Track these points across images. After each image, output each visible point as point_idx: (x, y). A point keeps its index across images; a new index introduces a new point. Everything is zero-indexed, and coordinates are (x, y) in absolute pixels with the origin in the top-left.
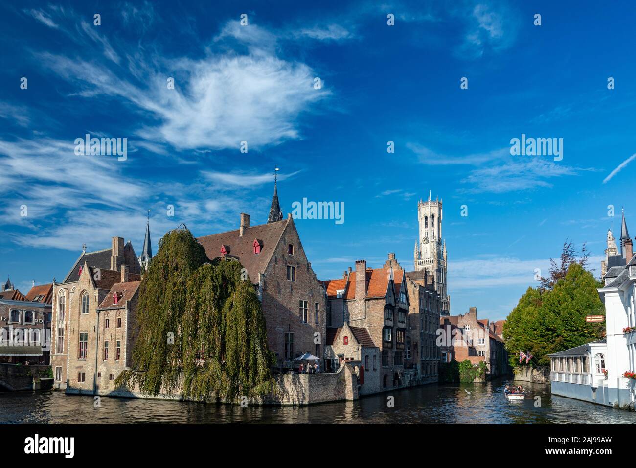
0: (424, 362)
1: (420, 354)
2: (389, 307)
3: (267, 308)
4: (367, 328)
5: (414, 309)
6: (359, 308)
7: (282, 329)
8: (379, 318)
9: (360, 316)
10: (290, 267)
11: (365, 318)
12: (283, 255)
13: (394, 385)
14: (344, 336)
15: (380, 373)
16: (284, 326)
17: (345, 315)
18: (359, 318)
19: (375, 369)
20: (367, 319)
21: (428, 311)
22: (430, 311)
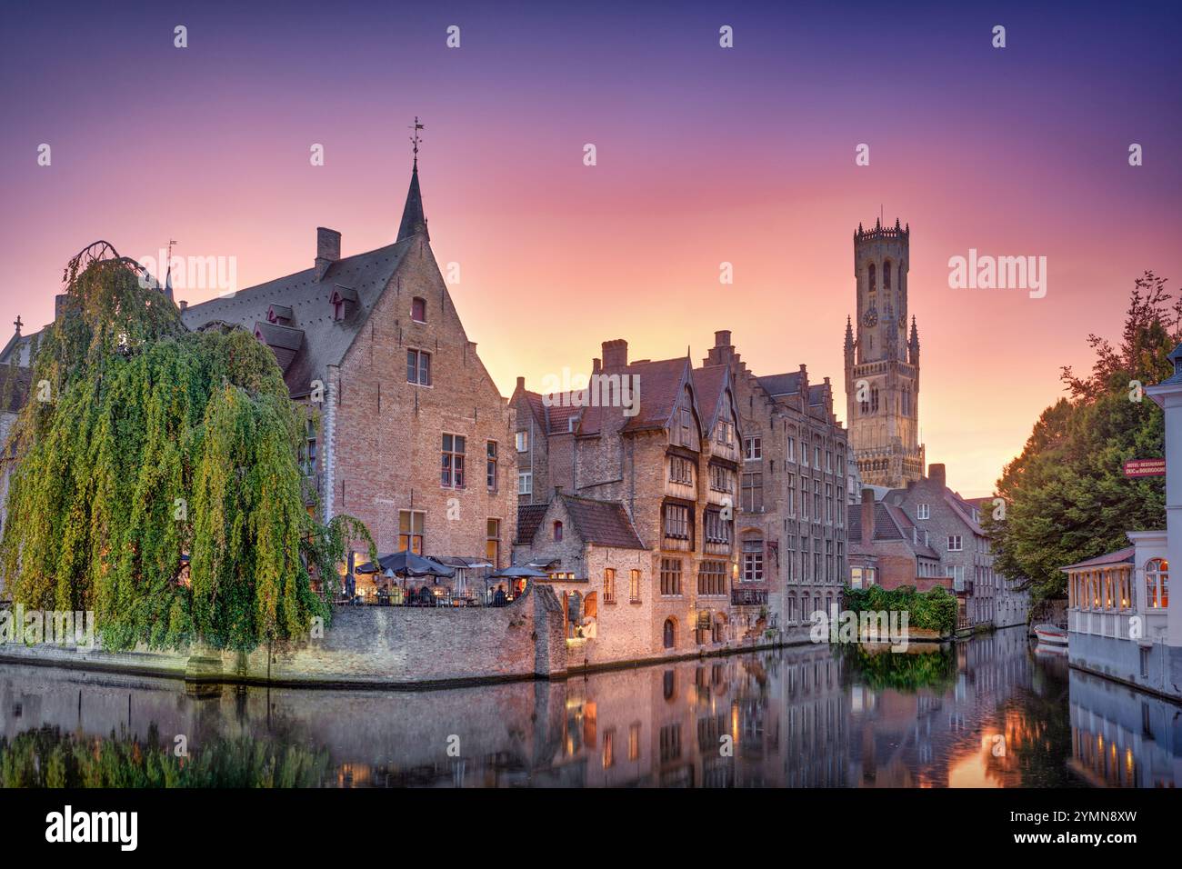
0: (795, 589)
1: (784, 570)
2: (683, 453)
3: (348, 449)
4: (625, 502)
5: (772, 462)
6: (609, 456)
7: (391, 502)
8: (652, 479)
9: (612, 476)
10: (416, 351)
11: (621, 481)
12: (397, 323)
13: (699, 640)
14: (553, 519)
15: (654, 611)
16: (396, 494)
17: (579, 472)
18: (609, 479)
19: (636, 602)
20: (626, 481)
21: (811, 470)
22: (817, 468)
